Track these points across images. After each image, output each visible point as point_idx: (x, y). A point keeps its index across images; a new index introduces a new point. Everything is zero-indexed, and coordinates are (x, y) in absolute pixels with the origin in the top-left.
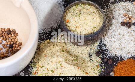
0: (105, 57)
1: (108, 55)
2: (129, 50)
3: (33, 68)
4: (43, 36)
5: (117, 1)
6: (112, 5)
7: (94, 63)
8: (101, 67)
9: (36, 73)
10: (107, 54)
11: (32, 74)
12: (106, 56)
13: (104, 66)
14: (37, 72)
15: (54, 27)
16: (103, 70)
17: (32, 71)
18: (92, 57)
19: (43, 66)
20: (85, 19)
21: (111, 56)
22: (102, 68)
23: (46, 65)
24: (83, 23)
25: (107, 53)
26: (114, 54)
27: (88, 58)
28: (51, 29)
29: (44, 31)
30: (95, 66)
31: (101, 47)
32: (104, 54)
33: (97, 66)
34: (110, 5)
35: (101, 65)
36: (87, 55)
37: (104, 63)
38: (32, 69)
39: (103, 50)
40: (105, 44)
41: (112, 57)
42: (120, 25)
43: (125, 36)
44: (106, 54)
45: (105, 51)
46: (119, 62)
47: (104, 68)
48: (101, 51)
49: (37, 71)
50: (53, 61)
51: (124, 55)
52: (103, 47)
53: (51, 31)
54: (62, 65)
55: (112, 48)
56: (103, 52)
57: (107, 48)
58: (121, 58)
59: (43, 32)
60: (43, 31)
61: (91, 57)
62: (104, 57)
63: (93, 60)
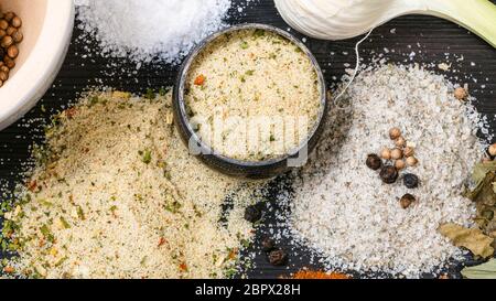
0: (272, 231)
1: (282, 229)
2: (353, 247)
3: (37, 164)
4: (119, 70)
5: (408, 57)
6: (386, 63)
7: (226, 236)
8: (242, 259)
9: (37, 189)
10: (283, 225)
11: (23, 183)
12: (276, 229)
13: (252, 261)
14: (40, 188)
15: (165, 56)
16: (241, 274)
17: (28, 173)
18: (231, 212)
19: (63, 180)
20: (256, 100)
21: (291, 238)
22: (243, 267)
23: (72, 183)
24: (242, 110)
25: (284, 221)
26: (303, 236)
27: (219, 210)
28: (156, 58)
29: (128, 53)
30: (223, 249)
31: (276, 192)
32: (274, 221)
33: (231, 252)
34: (378, 63)
35: (245, 253)
36: (218, 201)
37: (256, 250)
38: (33, 166)
39: (276, 207)
40: (292, 190)
41: (292, 243)
42: (365, 157)
43: (360, 203)
44: (278, 224)
45: (281, 212)
46: (305, 268)
47: (248, 265)
48: (268, 204)
49: (41, 183)
50: (96, 184)
51: (333, 253)
52: (280, 197)
53: (151, 63)
54: (116, 211)
55: (307, 216)
56: (273, 214)
57: (291, 205)
58: (316, 259)
59: (123, 58)
60: (124, 55)
61: (228, 210)
62: (267, 229)
63: (229, 224)
